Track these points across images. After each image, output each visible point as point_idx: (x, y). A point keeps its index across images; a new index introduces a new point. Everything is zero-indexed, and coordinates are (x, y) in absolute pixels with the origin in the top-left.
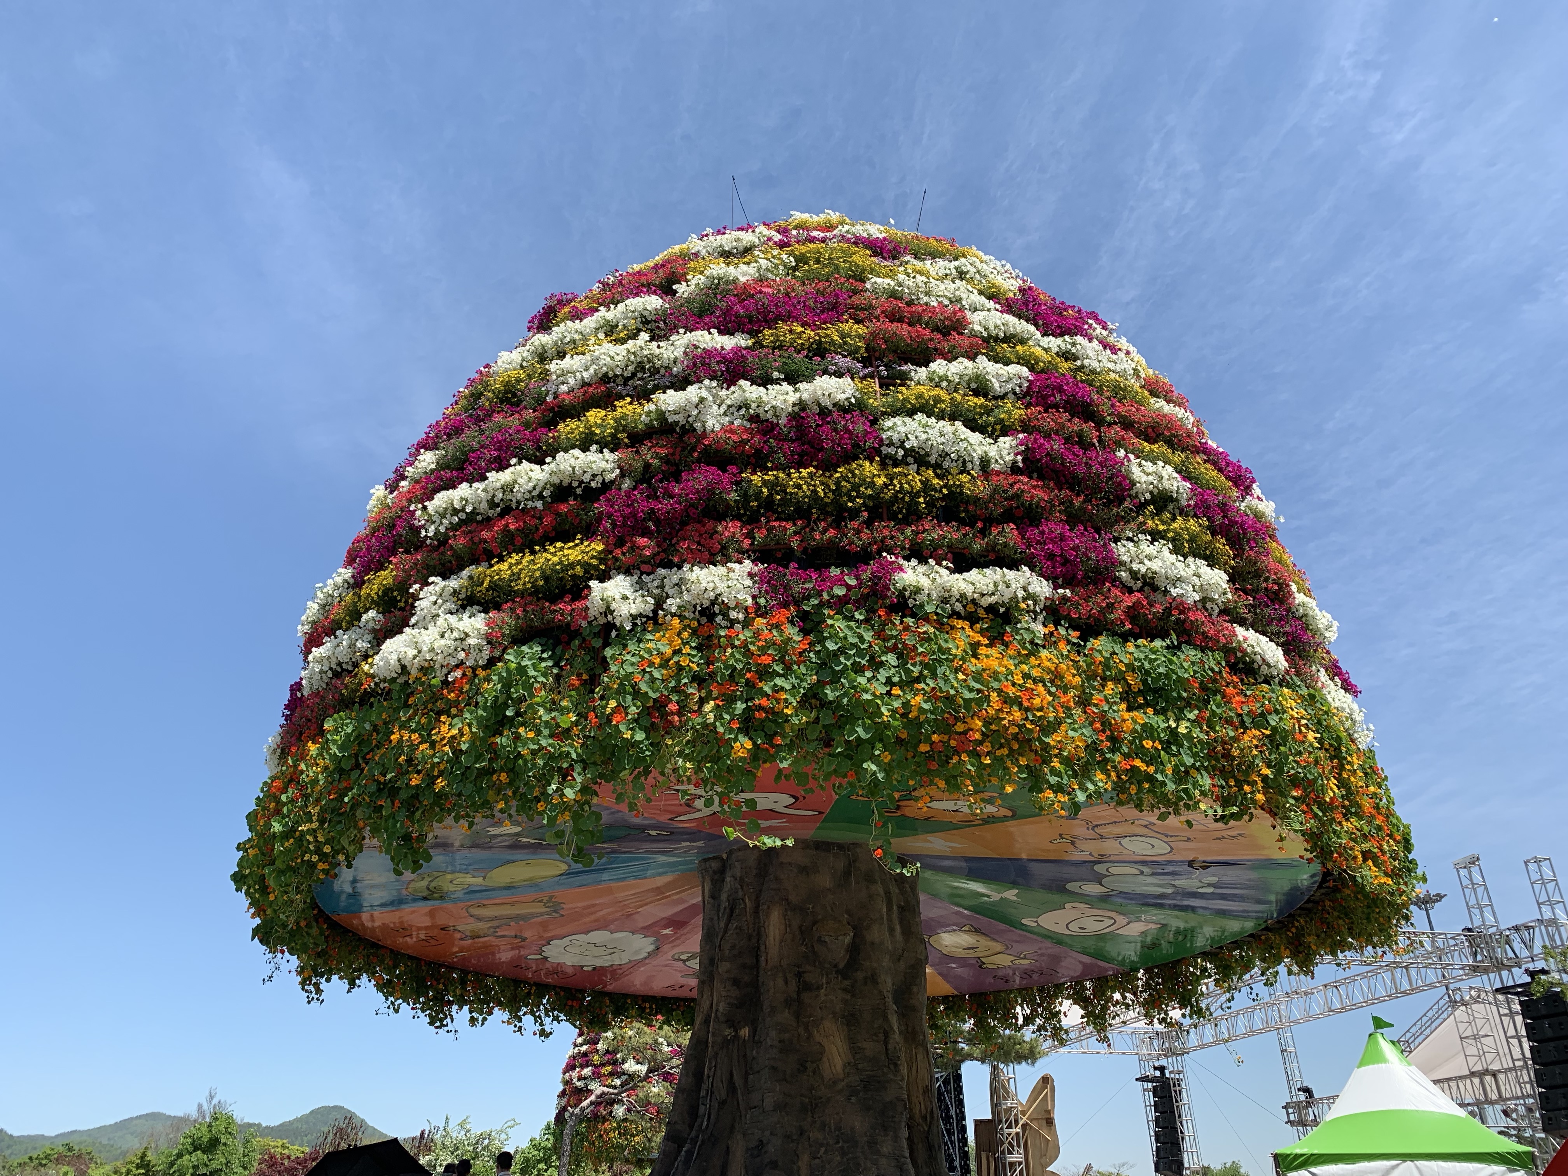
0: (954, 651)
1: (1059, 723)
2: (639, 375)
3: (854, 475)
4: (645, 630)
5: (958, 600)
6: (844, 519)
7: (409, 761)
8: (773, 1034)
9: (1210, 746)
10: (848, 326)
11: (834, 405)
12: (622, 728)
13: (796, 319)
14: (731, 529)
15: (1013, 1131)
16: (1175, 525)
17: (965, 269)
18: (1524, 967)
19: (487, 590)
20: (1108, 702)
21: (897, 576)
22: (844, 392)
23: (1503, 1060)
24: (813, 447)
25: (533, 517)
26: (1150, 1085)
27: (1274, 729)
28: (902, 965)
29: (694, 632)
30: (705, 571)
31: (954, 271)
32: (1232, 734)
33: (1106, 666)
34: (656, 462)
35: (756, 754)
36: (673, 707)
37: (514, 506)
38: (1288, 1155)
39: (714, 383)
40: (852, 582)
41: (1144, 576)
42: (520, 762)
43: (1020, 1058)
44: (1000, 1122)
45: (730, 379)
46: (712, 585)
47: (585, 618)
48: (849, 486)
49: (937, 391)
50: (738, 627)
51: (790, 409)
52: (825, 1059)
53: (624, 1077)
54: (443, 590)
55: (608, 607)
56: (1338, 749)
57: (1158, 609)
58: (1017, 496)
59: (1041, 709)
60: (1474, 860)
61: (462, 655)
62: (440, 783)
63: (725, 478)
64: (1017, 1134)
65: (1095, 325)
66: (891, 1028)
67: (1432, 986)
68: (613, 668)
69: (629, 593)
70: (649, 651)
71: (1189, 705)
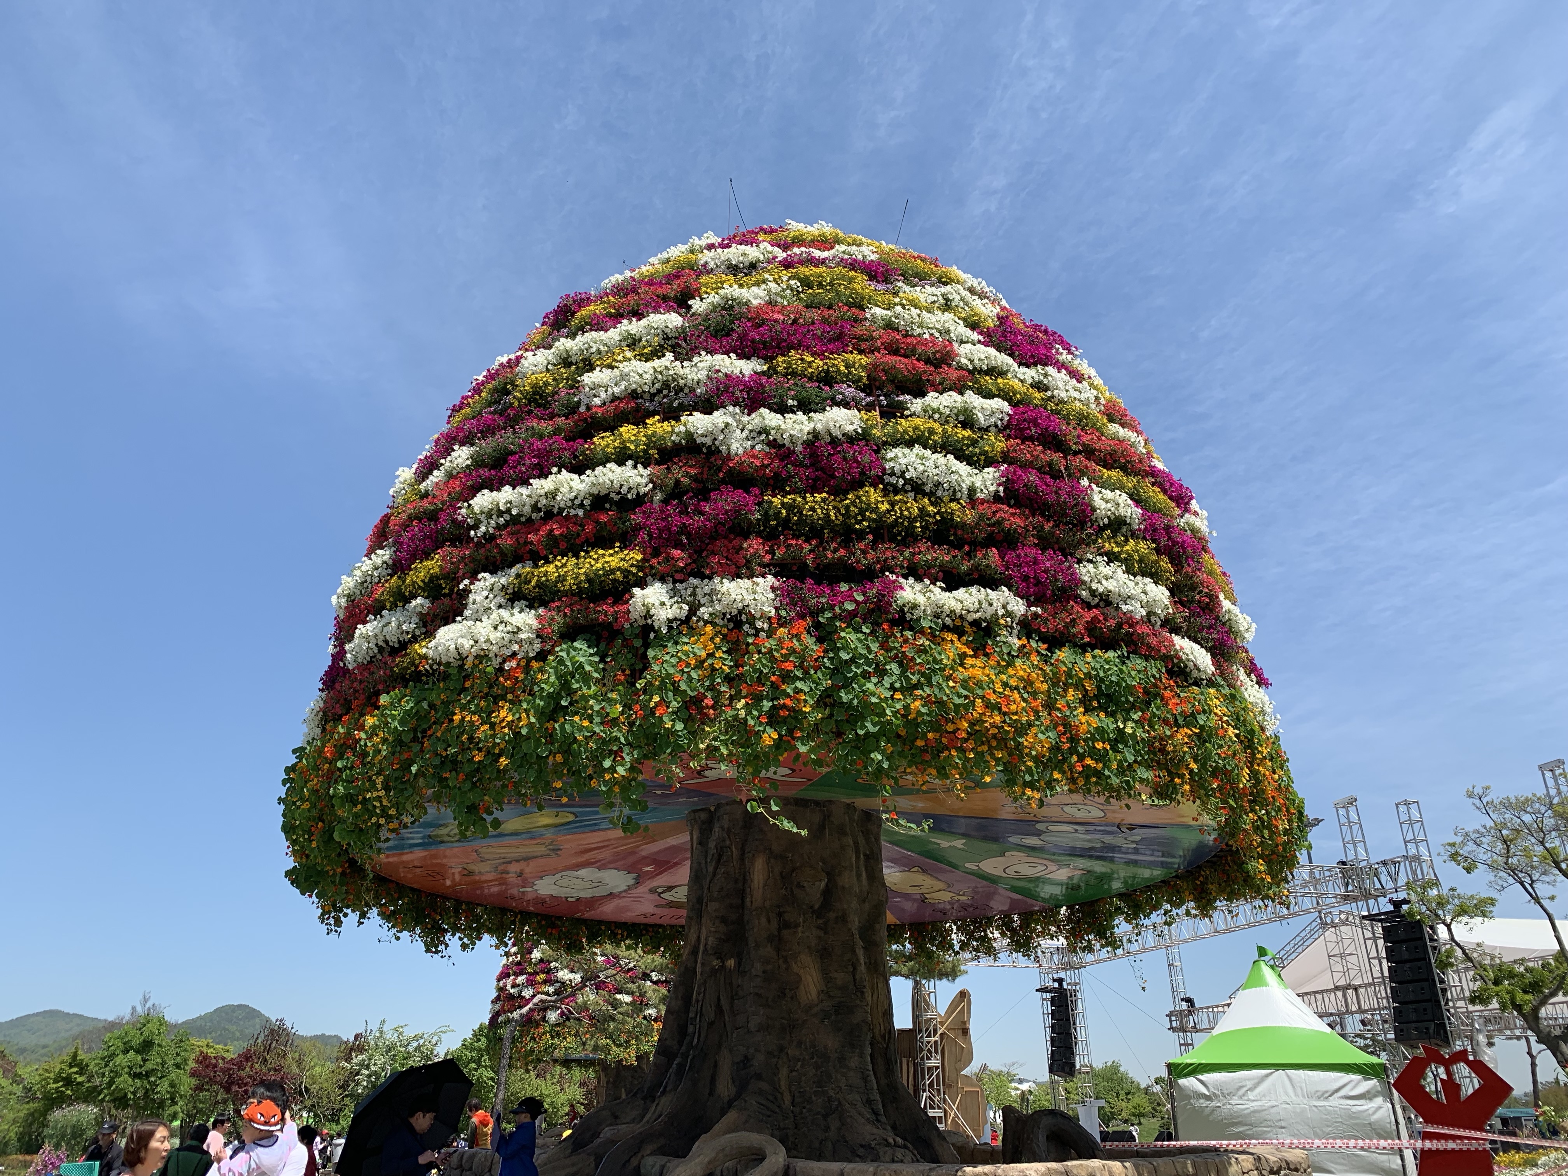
0: (945, 661)
1: (1030, 725)
2: (665, 392)
3: (861, 502)
4: (680, 633)
5: (948, 616)
6: (851, 540)
7: (471, 739)
8: (758, 965)
9: (1149, 743)
10: (854, 357)
11: (843, 435)
12: (665, 719)
13: (808, 348)
14: (754, 546)
15: (933, 1039)
16: (1127, 548)
17: (950, 297)
18: (1388, 896)
19: (534, 588)
20: (1069, 707)
21: (899, 594)
22: (852, 423)
23: (1364, 976)
24: (825, 473)
25: (575, 523)
26: (1049, 995)
27: (1202, 728)
28: (867, 906)
29: (725, 637)
30: (734, 584)
31: (940, 298)
32: (1168, 733)
33: (1069, 674)
34: (686, 481)
35: (778, 745)
36: (709, 702)
37: (555, 511)
38: (1180, 1064)
39: (737, 409)
40: (860, 598)
41: (1100, 594)
42: (575, 746)
43: (942, 975)
44: (920, 1031)
45: (751, 407)
46: (740, 597)
47: (628, 620)
48: (856, 510)
49: (931, 424)
50: (763, 635)
51: (805, 438)
52: (802, 987)
53: (558, 985)
54: (493, 585)
55: (648, 612)
56: (1251, 741)
57: (1112, 623)
58: (999, 523)
59: (1016, 713)
60: (1352, 801)
61: (516, 647)
62: (504, 761)
63: (750, 500)
64: (936, 1042)
65: (1061, 350)
66: (858, 960)
67: (1307, 911)
68: (656, 668)
69: (665, 599)
70: (686, 654)
71: (1133, 707)
